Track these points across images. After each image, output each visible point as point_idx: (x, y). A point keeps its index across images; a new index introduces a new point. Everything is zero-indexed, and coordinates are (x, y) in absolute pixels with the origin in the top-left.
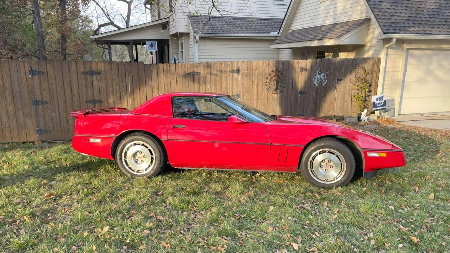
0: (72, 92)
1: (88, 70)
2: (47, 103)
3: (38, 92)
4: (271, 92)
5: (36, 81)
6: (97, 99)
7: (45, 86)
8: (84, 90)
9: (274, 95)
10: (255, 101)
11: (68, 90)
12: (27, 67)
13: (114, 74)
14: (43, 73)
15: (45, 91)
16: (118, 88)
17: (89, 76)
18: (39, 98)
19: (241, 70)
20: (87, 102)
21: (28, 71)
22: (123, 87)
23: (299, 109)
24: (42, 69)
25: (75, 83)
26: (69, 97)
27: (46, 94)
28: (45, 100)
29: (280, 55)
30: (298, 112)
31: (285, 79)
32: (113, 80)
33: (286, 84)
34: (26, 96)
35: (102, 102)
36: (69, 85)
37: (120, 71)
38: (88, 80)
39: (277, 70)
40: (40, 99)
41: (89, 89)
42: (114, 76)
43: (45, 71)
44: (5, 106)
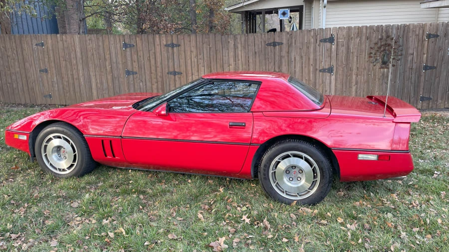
0: (156, 63)
1: (169, 43)
2: (136, 73)
3: (129, 63)
4: (378, 65)
5: (128, 53)
6: (176, 70)
7: (135, 57)
8: (166, 61)
9: (382, 70)
10: (354, 77)
11: (153, 62)
12: (121, 41)
13: (192, 46)
14: (134, 46)
15: (135, 62)
16: (196, 60)
17: (170, 48)
18: (130, 68)
19: (335, 39)
20: (168, 73)
21: (122, 45)
22: (200, 59)
23: (421, 90)
24: (133, 43)
25: (158, 54)
26: (153, 68)
27: (135, 65)
28: (135, 70)
29: (440, 16)
30: (421, 93)
31: (400, 48)
32: (191, 51)
33: (401, 55)
34: (120, 66)
35: (181, 73)
36: (153, 57)
37: (198, 43)
38: (169, 52)
39: (388, 37)
40: (130, 70)
41: (170, 60)
42: (192, 48)
43: (135, 44)
44: (105, 75)
